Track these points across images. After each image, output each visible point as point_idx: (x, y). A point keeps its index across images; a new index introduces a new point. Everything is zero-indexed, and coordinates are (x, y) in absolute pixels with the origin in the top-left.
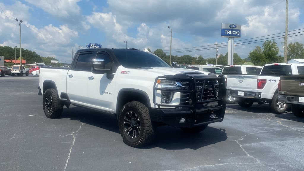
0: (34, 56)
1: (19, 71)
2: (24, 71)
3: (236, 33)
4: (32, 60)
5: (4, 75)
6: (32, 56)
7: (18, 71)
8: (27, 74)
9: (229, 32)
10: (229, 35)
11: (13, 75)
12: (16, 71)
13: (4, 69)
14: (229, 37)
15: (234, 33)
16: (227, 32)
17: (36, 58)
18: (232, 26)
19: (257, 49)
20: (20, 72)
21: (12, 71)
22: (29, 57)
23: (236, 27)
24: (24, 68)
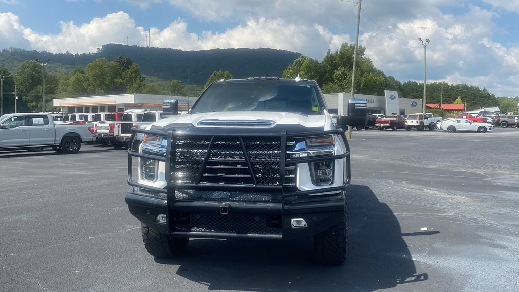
0: (484, 96)
1: (417, 122)
2: (426, 122)
4: (479, 104)
5: (396, 128)
6: (481, 97)
7: (415, 122)
8: (432, 127)
11: (409, 128)
12: (412, 122)
13: (395, 119)
17: (487, 100)
20: (418, 124)
21: (407, 122)
22: (475, 99)
24: (426, 117)
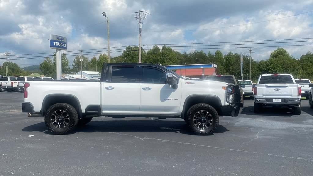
3: (63, 45)
9: (57, 44)
10: (57, 46)
14: (57, 49)
15: (62, 45)
16: (55, 43)
18: (60, 38)
19: (47, 60)
23: (63, 39)
